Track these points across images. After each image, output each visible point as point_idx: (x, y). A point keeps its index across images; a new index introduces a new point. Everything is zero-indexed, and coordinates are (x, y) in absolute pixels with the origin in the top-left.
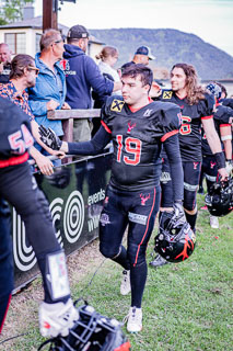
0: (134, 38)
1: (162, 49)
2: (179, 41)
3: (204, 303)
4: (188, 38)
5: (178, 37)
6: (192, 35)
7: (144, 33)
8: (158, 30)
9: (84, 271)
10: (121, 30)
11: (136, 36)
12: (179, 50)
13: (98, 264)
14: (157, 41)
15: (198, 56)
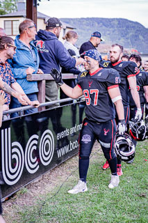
0: (97, 24)
1: (116, 32)
2: (127, 27)
3: (134, 203)
4: (134, 25)
5: (127, 24)
6: (137, 23)
7: (104, 21)
8: (113, 19)
9: (54, 185)
10: (88, 19)
11: (98, 23)
12: (128, 33)
13: (64, 180)
14: (112, 27)
15: (141, 37)
